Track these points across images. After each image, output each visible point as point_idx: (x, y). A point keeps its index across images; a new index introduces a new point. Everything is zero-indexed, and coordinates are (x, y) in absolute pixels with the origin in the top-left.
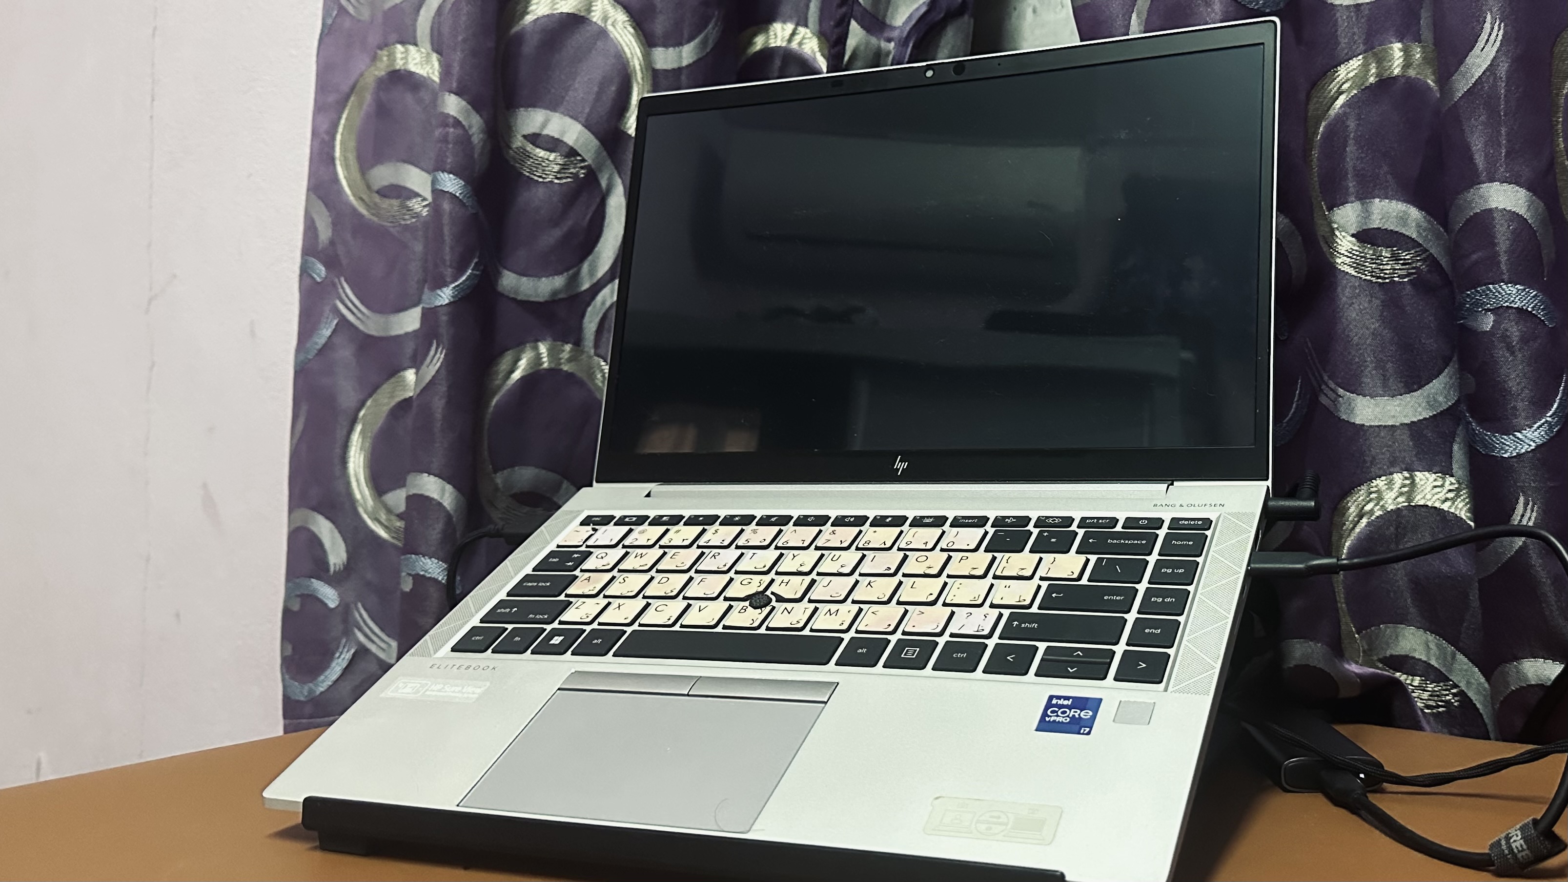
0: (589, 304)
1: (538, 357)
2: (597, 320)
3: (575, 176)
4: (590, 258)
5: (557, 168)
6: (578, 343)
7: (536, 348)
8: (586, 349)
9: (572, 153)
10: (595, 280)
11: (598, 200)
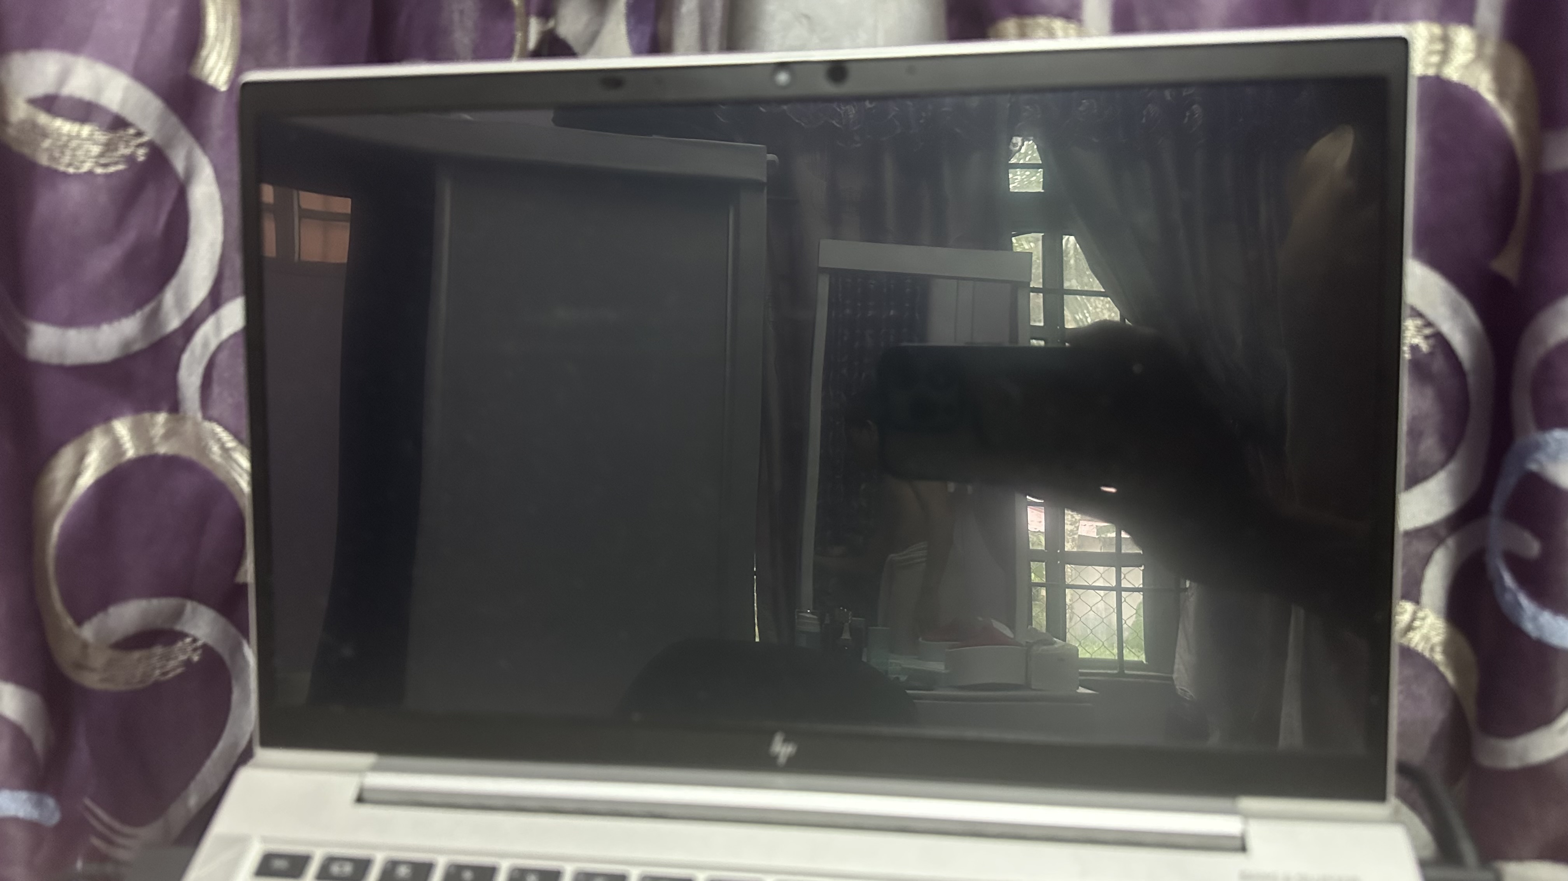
0: (182, 350)
1: (116, 445)
2: (199, 370)
3: (130, 159)
4: (174, 283)
5: (96, 150)
6: (175, 407)
7: (110, 432)
8: (190, 414)
9: (118, 124)
10: (187, 314)
11: (173, 193)
